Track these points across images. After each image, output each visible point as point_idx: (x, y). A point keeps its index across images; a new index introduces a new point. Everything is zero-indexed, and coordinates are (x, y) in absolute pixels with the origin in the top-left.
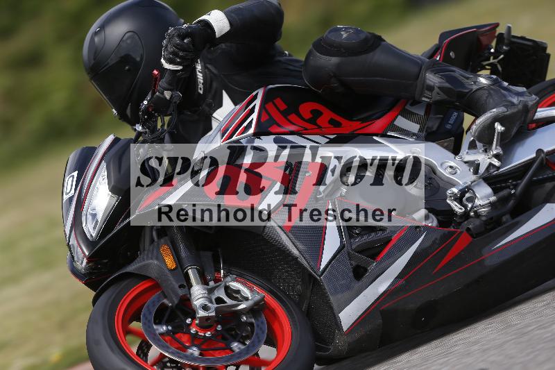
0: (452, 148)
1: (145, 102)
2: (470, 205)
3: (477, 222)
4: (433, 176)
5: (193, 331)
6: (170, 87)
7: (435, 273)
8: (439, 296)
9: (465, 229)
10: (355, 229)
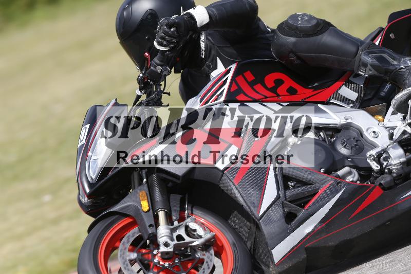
0: (384, 113)
1: (141, 75)
2: (385, 164)
3: (389, 178)
4: (361, 138)
6: (161, 63)
7: (351, 218)
8: (354, 236)
9: (378, 184)
10: (291, 183)
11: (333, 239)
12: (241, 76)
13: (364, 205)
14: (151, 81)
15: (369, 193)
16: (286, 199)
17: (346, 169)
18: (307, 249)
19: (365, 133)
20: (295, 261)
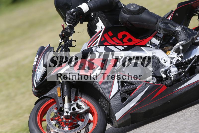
2: (169, 75)
3: (170, 81)
4: (158, 63)
6: (70, 28)
8: (153, 108)
9: (165, 84)
10: (125, 83)
11: (143, 109)
12: (106, 34)
13: (158, 94)
14: (66, 36)
15: (160, 88)
16: (122, 91)
18: (131, 114)
19: (160, 60)
20: (126, 119)
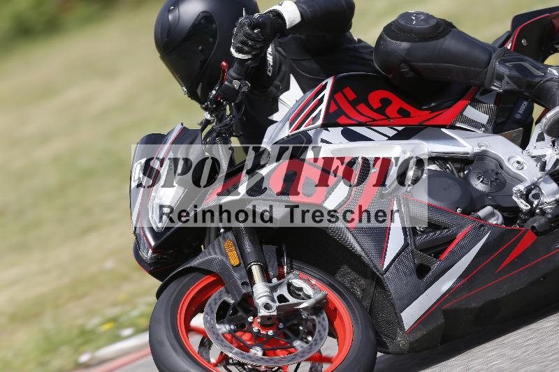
0: (520, 141)
1: (214, 92)
2: (536, 202)
3: (542, 220)
4: (500, 171)
5: (255, 329)
6: (239, 77)
7: (499, 272)
8: (502, 295)
9: (529, 228)
10: (420, 227)
11: (475, 300)
12: (340, 93)
13: (515, 253)
15: (519, 239)
16: (416, 247)
17: (488, 209)
18: (445, 313)
19: (507, 164)
20: (431, 327)
